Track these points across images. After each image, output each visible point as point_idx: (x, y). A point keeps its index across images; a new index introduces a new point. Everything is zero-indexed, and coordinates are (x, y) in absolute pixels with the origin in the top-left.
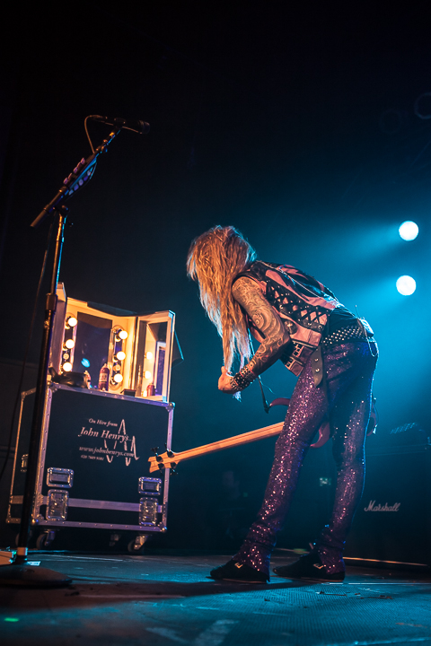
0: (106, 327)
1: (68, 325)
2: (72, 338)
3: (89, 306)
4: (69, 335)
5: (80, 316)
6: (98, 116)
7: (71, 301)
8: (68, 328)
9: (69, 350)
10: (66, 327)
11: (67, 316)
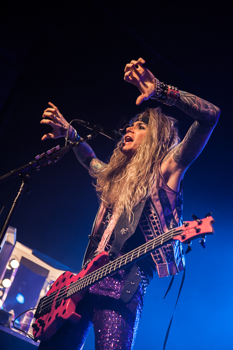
0: (43, 275)
1: (10, 266)
2: (9, 278)
3: (33, 253)
4: (8, 275)
5: (24, 261)
6: (82, 121)
7: (19, 246)
8: (10, 268)
9: (5, 288)
10: (8, 267)
11: (12, 257)
